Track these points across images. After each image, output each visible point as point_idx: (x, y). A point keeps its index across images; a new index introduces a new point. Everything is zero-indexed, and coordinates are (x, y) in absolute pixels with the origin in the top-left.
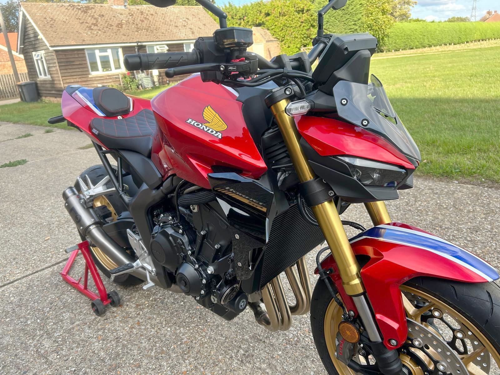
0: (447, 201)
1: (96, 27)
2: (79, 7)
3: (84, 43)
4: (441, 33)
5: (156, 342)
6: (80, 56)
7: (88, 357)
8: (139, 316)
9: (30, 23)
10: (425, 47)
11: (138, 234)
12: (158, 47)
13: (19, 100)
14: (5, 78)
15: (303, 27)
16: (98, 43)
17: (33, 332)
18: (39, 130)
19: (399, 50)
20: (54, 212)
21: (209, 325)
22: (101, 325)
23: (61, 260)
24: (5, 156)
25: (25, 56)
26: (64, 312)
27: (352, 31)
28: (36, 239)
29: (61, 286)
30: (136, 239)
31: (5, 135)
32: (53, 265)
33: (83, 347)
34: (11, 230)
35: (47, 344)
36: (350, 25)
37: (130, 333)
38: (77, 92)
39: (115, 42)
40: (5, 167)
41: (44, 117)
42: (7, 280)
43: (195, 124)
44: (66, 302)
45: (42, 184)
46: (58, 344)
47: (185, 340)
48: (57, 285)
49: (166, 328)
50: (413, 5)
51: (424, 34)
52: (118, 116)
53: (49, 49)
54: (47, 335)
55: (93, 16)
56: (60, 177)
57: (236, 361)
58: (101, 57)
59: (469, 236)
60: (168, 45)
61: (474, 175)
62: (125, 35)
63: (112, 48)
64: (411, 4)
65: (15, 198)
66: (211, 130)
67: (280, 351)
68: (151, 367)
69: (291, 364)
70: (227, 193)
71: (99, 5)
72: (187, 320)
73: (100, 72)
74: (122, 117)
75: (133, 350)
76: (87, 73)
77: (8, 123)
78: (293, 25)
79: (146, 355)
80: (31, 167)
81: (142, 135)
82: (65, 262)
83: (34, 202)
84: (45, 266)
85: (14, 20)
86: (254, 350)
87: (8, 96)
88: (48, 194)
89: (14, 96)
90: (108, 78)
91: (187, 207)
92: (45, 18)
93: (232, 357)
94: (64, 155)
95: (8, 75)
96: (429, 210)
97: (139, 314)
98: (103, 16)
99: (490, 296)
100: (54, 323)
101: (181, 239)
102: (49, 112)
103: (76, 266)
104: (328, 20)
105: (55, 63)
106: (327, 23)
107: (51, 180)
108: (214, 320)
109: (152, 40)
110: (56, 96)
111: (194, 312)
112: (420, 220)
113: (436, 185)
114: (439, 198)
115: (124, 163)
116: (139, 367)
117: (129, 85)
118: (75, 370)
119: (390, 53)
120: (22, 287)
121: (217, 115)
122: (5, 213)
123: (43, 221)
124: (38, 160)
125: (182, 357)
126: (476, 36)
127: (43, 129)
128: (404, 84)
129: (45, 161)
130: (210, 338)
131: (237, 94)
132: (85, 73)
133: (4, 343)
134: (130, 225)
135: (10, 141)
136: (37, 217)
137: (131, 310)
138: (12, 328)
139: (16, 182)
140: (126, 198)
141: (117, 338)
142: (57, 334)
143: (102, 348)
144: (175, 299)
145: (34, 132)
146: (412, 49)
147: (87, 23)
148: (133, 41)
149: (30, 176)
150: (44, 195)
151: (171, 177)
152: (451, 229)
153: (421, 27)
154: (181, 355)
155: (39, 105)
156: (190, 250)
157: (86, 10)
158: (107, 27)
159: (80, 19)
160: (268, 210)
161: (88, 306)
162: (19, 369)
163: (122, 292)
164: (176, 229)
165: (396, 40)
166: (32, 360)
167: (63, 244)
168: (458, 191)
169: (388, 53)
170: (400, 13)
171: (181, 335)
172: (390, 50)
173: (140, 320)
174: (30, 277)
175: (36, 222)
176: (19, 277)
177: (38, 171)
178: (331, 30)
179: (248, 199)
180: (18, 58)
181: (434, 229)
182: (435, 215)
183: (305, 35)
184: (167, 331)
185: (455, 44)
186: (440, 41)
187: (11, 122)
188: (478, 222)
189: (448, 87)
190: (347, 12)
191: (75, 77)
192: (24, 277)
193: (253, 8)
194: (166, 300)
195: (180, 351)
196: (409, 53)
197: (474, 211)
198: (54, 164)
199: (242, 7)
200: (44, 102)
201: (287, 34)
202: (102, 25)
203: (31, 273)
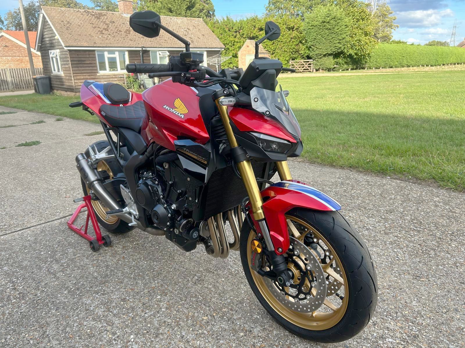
0: (377, 191)
1: (107, 32)
2: (93, 14)
3: (95, 45)
4: (420, 55)
5: (135, 270)
6: (91, 56)
7: (86, 276)
8: (124, 254)
9: (49, 24)
10: (403, 67)
11: (128, 188)
12: (160, 52)
13: (33, 91)
14: (22, 72)
15: (293, 42)
16: (107, 46)
17: (45, 259)
18: (50, 118)
19: (379, 68)
20: (62, 182)
21: (176, 261)
22: (95, 257)
23: (67, 215)
24: (22, 138)
25: (41, 53)
26: (69, 248)
27: (336, 49)
28: (48, 200)
29: (67, 232)
30: (126, 192)
31: (21, 120)
32: (61, 218)
33: (82, 270)
34: (28, 193)
35: (55, 267)
36: (335, 44)
37: (117, 264)
38: (92, 85)
39: (122, 46)
40: (22, 146)
41: (55, 108)
42: (26, 226)
43: (168, 109)
44: (71, 242)
45: (52, 161)
46: (63, 267)
47: (157, 269)
48: (63, 231)
49: (144, 261)
50: (394, 28)
51: (403, 55)
52: (120, 104)
53: (64, 48)
54: (56, 261)
55: (105, 22)
56: (67, 156)
57: (191, 283)
58: (109, 58)
59: (384, 215)
60: (169, 51)
61: (404, 173)
62: (132, 41)
63: (119, 51)
64: (392, 27)
65: (30, 170)
66: (178, 113)
67: (224, 278)
68: (130, 283)
69: (229, 286)
70: (184, 152)
71: (111, 12)
72: (160, 258)
73: (108, 72)
74: (123, 105)
75: (118, 273)
76: (95, 71)
77: (23, 110)
78: (283, 40)
79: (127, 277)
80: (44, 147)
81: (136, 118)
82: (70, 217)
83: (46, 173)
84: (54, 219)
85: (34, 20)
86: (205, 277)
87: (23, 87)
88: (58, 169)
89: (29, 87)
90: (114, 77)
91: (162, 166)
92: (63, 21)
93: (189, 280)
94: (72, 140)
95: (25, 69)
96: (360, 196)
97: (124, 252)
98: (114, 22)
99: (334, 220)
100: (61, 255)
101: (156, 188)
102: (59, 104)
103: (79, 219)
104: (315, 37)
105: (68, 61)
106: (314, 40)
107: (61, 158)
108: (180, 258)
109: (156, 46)
110: (66, 90)
111: (166, 253)
112: (350, 203)
113: (372, 179)
114: (371, 188)
115: (122, 138)
116: (122, 283)
117: (132, 85)
118: (75, 283)
119: (370, 71)
120: (37, 231)
121: (183, 104)
122: (22, 180)
123: (53, 188)
124: (50, 143)
125: (153, 279)
126: (452, 60)
127: (55, 117)
128: (373, 98)
129: (56, 143)
130: (175, 269)
131: (197, 92)
132: (94, 71)
133: (23, 265)
134: (123, 182)
135: (26, 125)
136: (49, 185)
137: (118, 250)
138: (29, 256)
139: (31, 158)
140: (122, 162)
141: (106, 266)
142: (63, 261)
143: (96, 271)
144: (152, 244)
145: (46, 119)
146: (392, 67)
147: (98, 27)
148: (139, 46)
149: (43, 154)
150: (54, 169)
151: (152, 144)
152: (373, 210)
153: (401, 49)
154: (152, 278)
155: (51, 97)
156: (161, 195)
157: (99, 16)
158: (117, 33)
159: (93, 24)
160: (208, 163)
161: (87, 245)
162: (35, 280)
163: (113, 238)
164: (153, 181)
165: (377, 59)
166: (44, 275)
167: (69, 204)
168: (389, 184)
169: (369, 70)
170: (383, 34)
171: (154, 266)
172: (371, 67)
173: (125, 256)
174: (43, 225)
175: (47, 188)
176: (35, 225)
177: (50, 151)
178: (317, 46)
179: (196, 156)
180: (35, 54)
181: (360, 209)
182: (364, 200)
183: (293, 50)
184: (144, 263)
185: (432, 66)
186: (418, 62)
187: (26, 110)
188: (394, 206)
189: (409, 103)
190: (333, 31)
191: (85, 74)
192: (38, 225)
193: (248, 23)
194: (146, 245)
195: (152, 275)
196: (388, 71)
197: (395, 198)
198: (63, 146)
199: (238, 21)
200: (56, 94)
201: (278, 48)
202: (112, 30)
203: (44, 222)
